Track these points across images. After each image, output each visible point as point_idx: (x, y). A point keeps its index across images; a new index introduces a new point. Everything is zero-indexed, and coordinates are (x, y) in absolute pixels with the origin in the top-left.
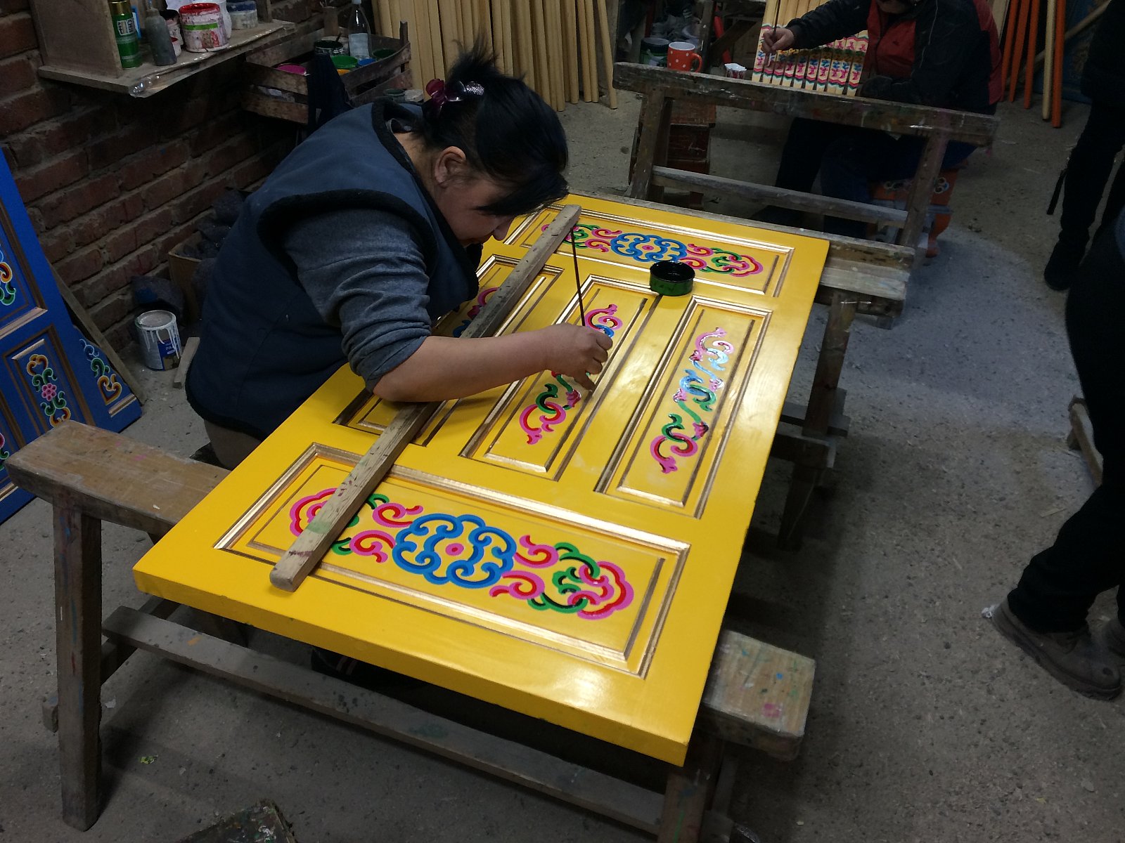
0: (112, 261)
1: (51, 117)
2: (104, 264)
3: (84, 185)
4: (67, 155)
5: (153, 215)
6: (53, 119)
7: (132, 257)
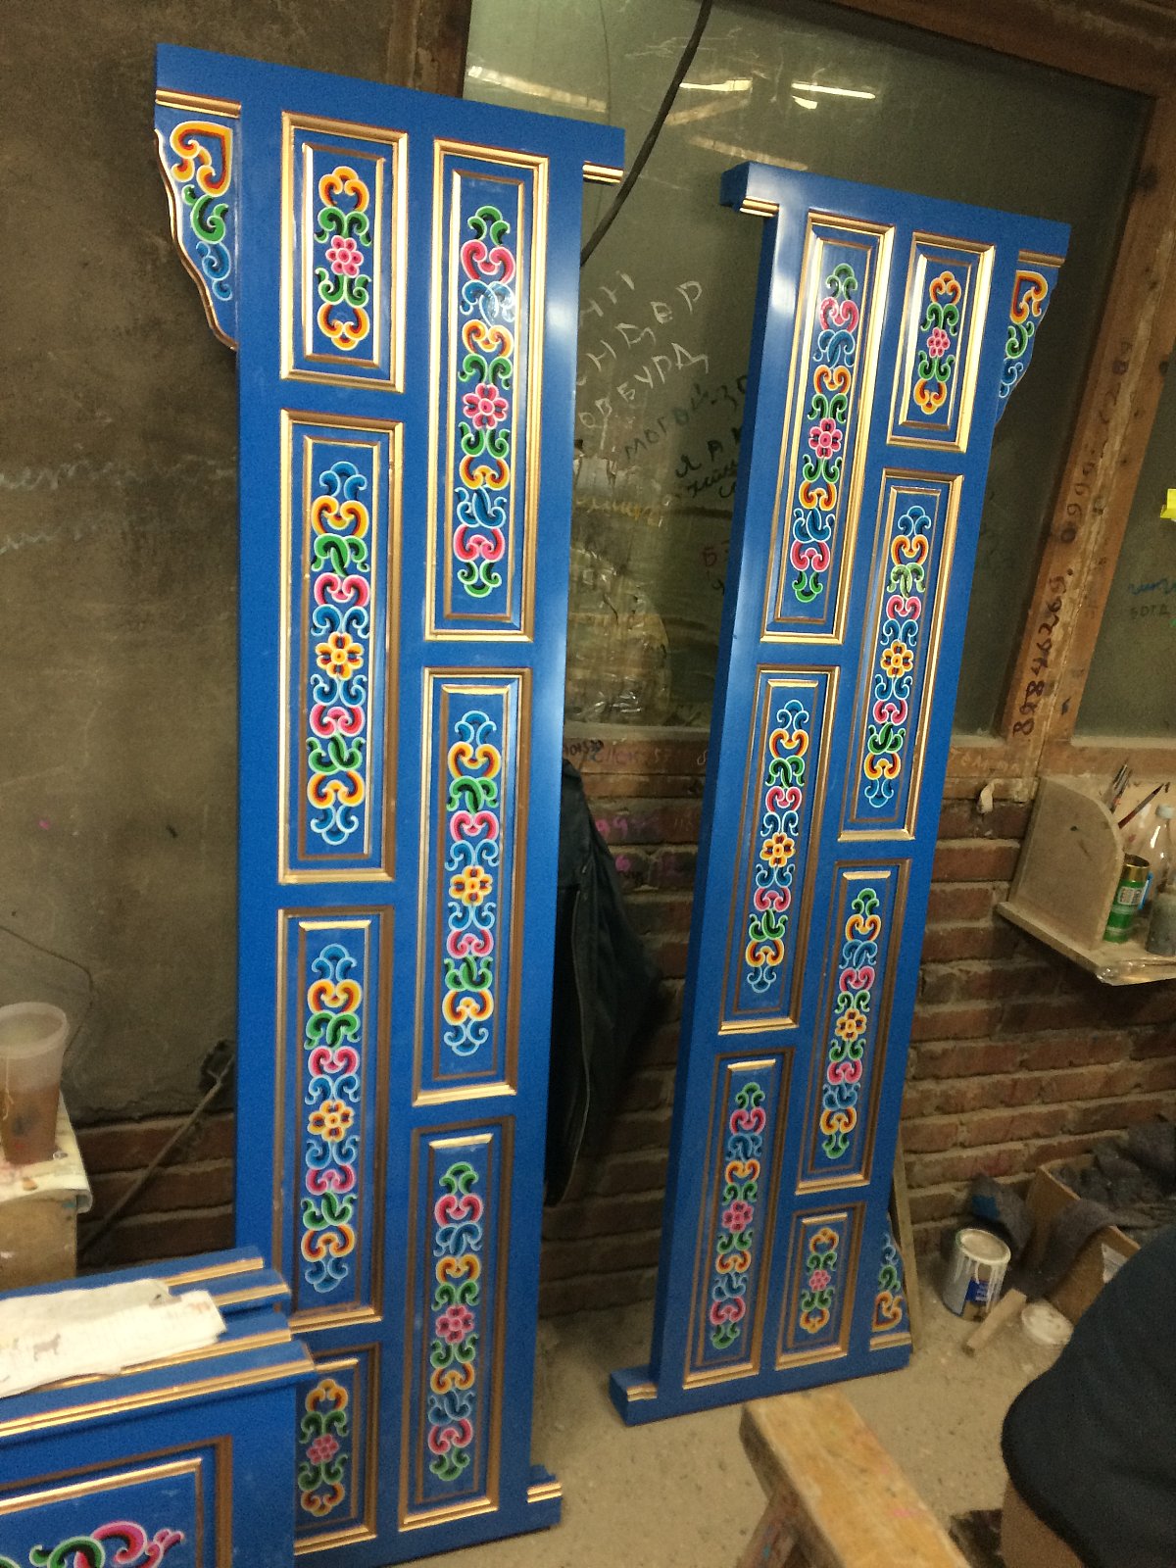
0: (967, 1144)
1: (985, 958)
2: (955, 1145)
3: (981, 1044)
4: (980, 1005)
5: (1044, 1109)
6: (987, 962)
7: (992, 1150)
